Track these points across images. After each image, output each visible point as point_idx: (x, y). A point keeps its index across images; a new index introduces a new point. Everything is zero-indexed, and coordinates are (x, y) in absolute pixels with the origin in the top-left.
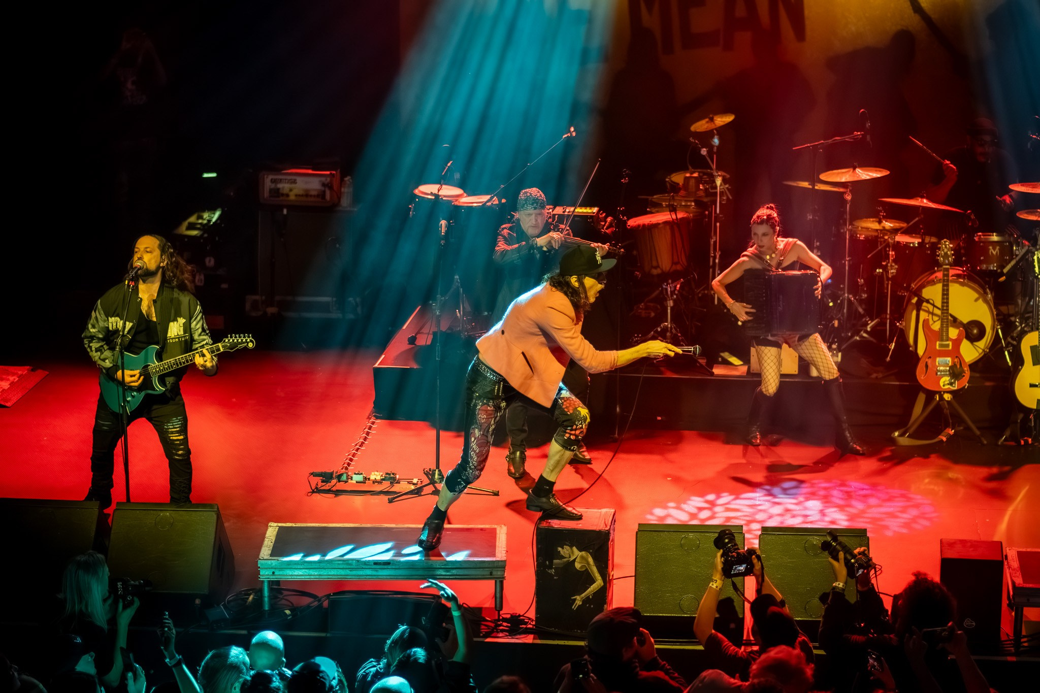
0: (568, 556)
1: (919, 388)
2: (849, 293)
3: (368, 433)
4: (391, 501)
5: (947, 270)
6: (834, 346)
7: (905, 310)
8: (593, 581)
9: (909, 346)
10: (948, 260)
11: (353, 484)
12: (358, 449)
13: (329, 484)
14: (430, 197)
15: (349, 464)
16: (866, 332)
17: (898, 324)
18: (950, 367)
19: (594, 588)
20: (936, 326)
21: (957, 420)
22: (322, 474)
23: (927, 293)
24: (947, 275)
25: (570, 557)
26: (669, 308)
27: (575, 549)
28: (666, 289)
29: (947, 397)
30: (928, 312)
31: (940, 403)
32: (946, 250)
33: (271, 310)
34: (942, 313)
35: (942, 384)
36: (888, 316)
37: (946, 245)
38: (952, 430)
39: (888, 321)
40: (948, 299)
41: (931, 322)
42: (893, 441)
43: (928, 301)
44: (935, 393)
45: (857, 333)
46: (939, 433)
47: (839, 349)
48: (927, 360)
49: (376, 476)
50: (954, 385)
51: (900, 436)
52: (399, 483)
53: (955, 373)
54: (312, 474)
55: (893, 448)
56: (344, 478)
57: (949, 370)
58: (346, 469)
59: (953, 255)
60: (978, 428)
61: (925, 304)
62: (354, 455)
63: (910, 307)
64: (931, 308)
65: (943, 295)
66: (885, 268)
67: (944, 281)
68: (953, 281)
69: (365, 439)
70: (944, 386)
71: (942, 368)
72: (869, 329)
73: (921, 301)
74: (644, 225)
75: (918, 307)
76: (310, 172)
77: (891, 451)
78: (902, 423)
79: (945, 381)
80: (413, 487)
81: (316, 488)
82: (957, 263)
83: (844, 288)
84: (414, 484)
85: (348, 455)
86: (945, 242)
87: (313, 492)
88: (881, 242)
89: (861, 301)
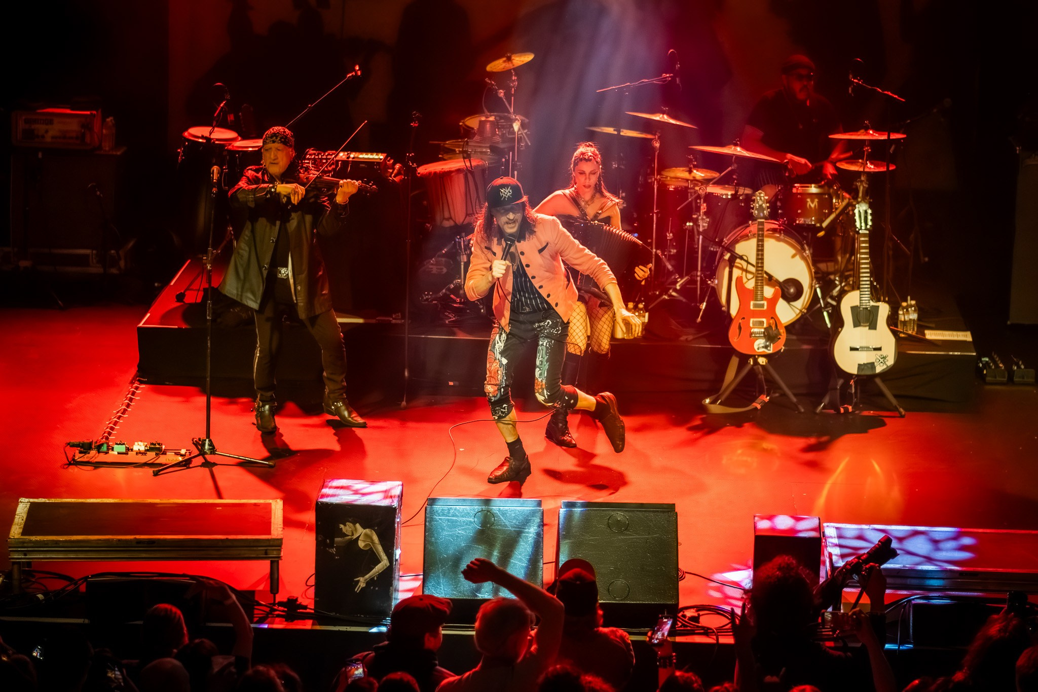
0: (350, 534)
1: (732, 351)
2: (657, 249)
3: (131, 400)
4: (156, 474)
5: (762, 223)
6: (641, 306)
7: (717, 267)
8: (378, 561)
9: (721, 306)
10: (763, 213)
11: (114, 455)
12: (120, 416)
13: (87, 455)
14: (200, 140)
15: (110, 434)
16: (675, 290)
17: (709, 282)
18: (765, 329)
19: (379, 568)
20: (750, 285)
21: (772, 386)
22: (79, 444)
23: (740, 249)
24: (762, 230)
25: (353, 535)
26: (462, 263)
27: (358, 525)
28: (460, 243)
29: (762, 361)
30: (742, 269)
31: (755, 367)
32: (760, 203)
33: (24, 264)
34: (757, 270)
35: (756, 347)
36: (699, 274)
37: (760, 197)
38: (766, 397)
39: (699, 278)
40: (762, 255)
41: (745, 280)
42: (703, 409)
43: (741, 258)
44: (750, 356)
45: (666, 292)
46: (753, 399)
47: (646, 309)
48: (740, 321)
49: (139, 446)
50: (769, 348)
51: (712, 403)
52: (166, 454)
53: (770, 336)
54: (69, 444)
55: (704, 416)
56: (104, 448)
57: (764, 333)
58: (107, 438)
59: (768, 208)
60: (795, 395)
61: (738, 260)
62: (116, 423)
63: (722, 265)
64: (744, 264)
65: (758, 250)
66: (695, 221)
67: (759, 235)
68: (769, 236)
69: (128, 406)
70: (758, 349)
71: (756, 330)
72: (678, 287)
73: (734, 257)
74: (435, 173)
75: (731, 263)
76: (69, 111)
77: (702, 419)
78: (714, 389)
79: (759, 345)
80: (180, 459)
81: (74, 460)
82: (773, 216)
83: (652, 242)
84: (182, 455)
85: (109, 424)
86: (760, 193)
87: (70, 464)
88: (691, 193)
89: (670, 258)
